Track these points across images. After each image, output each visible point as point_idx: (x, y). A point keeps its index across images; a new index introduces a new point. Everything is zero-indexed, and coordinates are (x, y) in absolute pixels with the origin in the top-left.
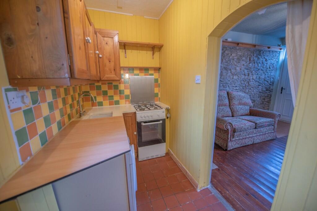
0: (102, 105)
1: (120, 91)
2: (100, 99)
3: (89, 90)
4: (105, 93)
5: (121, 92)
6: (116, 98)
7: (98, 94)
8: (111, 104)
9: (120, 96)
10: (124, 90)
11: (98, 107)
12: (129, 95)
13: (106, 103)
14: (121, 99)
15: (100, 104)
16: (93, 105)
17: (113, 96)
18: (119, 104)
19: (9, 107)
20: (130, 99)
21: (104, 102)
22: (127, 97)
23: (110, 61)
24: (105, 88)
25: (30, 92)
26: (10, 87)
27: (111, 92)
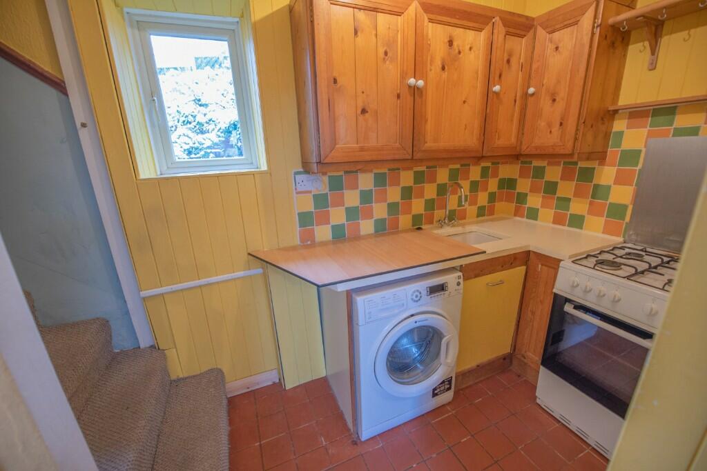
0: (535, 218)
1: (596, 187)
2: (534, 201)
3: (518, 177)
4: (551, 188)
5: (599, 192)
6: (578, 207)
7: (534, 189)
8: (558, 220)
9: (591, 203)
10: (609, 187)
11: (525, 220)
12: (626, 207)
13: (547, 214)
14: (591, 212)
15: (533, 214)
16: (517, 213)
17: (569, 200)
18: (581, 228)
19: (296, 189)
20: (627, 219)
21: (541, 212)
22: (617, 211)
23: (554, 100)
24: (553, 173)
25: (329, 176)
26: (302, 170)
27: (566, 189)
